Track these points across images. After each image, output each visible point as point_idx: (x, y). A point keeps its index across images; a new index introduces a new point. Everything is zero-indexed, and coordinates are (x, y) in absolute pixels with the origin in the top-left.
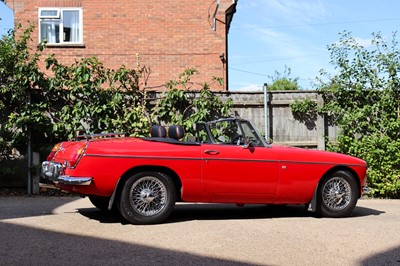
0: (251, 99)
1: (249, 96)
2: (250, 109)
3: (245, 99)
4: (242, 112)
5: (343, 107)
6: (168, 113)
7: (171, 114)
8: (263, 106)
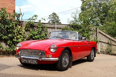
0: (51, 26)
1: (50, 25)
2: (51, 29)
3: (49, 26)
4: (48, 29)
5: (74, 29)
6: (28, 29)
7: (29, 29)
8: (55, 28)
